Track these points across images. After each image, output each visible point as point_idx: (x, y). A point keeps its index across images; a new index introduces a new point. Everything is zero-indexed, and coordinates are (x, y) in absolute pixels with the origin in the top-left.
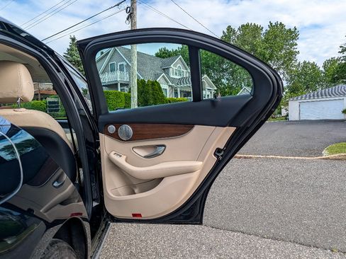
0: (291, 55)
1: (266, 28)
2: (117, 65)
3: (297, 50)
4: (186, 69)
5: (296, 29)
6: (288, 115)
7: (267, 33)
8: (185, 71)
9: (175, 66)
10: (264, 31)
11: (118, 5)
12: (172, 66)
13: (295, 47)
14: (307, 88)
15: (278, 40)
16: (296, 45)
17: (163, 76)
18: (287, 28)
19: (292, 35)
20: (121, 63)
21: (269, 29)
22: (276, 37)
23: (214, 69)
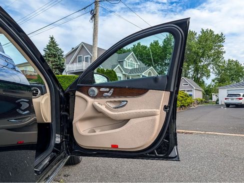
0: (219, 54)
1: (199, 33)
2: (83, 57)
3: (224, 50)
4: (137, 62)
5: (222, 35)
6: (218, 100)
7: (200, 37)
8: (136, 63)
9: (128, 59)
10: (197, 36)
11: (85, 8)
12: (125, 59)
13: (222, 48)
14: (232, 80)
15: (208, 42)
16: (223, 46)
17: (119, 67)
18: (215, 33)
19: (220, 39)
20: (87, 56)
21: (201, 34)
22: (207, 40)
23: (159, 64)
